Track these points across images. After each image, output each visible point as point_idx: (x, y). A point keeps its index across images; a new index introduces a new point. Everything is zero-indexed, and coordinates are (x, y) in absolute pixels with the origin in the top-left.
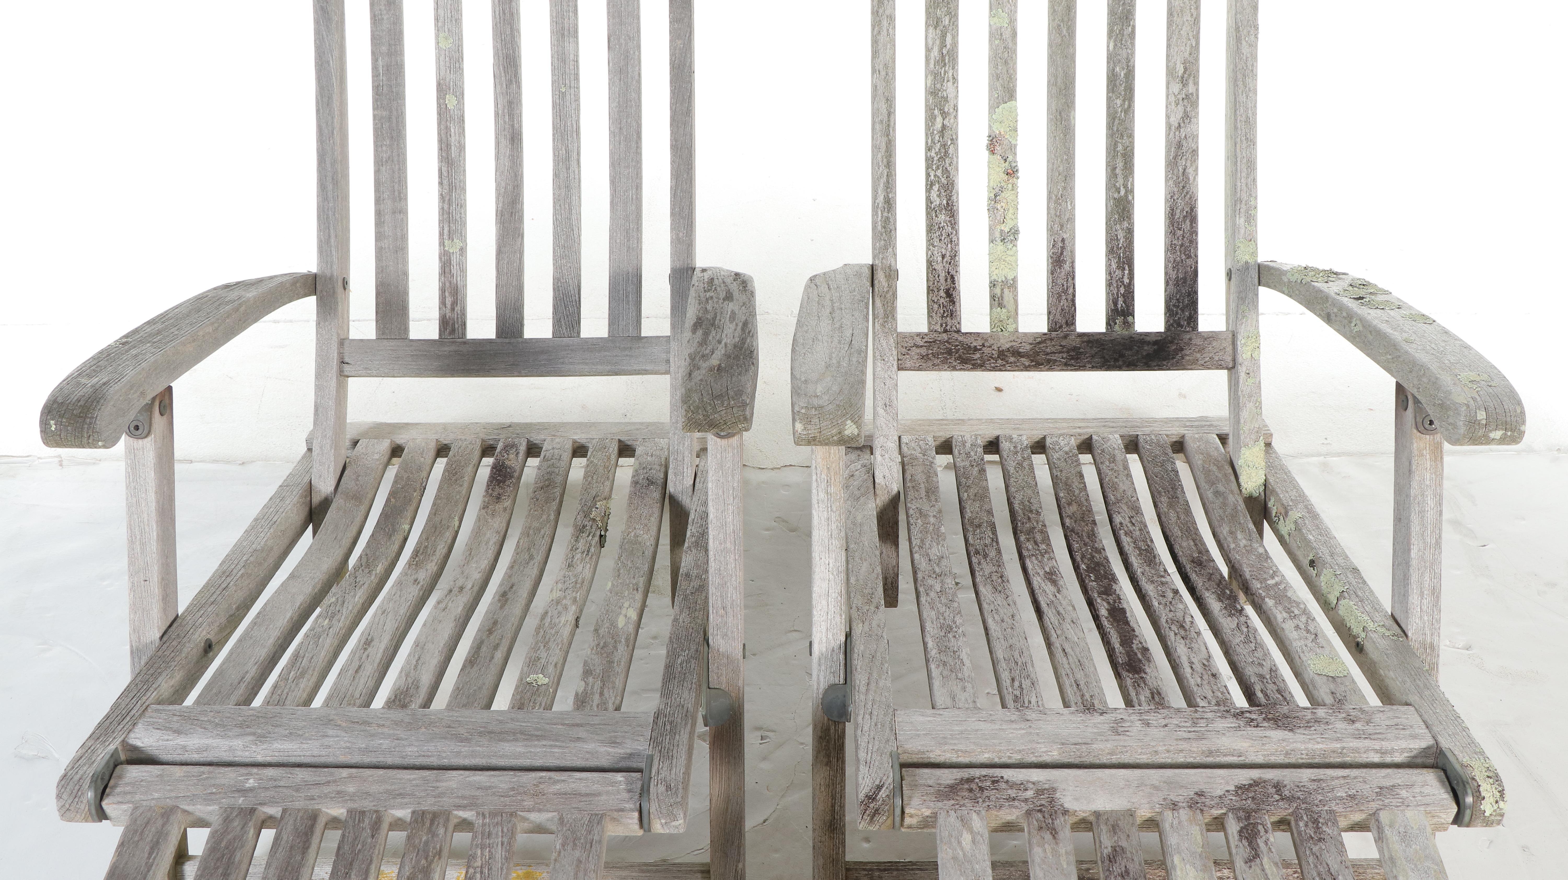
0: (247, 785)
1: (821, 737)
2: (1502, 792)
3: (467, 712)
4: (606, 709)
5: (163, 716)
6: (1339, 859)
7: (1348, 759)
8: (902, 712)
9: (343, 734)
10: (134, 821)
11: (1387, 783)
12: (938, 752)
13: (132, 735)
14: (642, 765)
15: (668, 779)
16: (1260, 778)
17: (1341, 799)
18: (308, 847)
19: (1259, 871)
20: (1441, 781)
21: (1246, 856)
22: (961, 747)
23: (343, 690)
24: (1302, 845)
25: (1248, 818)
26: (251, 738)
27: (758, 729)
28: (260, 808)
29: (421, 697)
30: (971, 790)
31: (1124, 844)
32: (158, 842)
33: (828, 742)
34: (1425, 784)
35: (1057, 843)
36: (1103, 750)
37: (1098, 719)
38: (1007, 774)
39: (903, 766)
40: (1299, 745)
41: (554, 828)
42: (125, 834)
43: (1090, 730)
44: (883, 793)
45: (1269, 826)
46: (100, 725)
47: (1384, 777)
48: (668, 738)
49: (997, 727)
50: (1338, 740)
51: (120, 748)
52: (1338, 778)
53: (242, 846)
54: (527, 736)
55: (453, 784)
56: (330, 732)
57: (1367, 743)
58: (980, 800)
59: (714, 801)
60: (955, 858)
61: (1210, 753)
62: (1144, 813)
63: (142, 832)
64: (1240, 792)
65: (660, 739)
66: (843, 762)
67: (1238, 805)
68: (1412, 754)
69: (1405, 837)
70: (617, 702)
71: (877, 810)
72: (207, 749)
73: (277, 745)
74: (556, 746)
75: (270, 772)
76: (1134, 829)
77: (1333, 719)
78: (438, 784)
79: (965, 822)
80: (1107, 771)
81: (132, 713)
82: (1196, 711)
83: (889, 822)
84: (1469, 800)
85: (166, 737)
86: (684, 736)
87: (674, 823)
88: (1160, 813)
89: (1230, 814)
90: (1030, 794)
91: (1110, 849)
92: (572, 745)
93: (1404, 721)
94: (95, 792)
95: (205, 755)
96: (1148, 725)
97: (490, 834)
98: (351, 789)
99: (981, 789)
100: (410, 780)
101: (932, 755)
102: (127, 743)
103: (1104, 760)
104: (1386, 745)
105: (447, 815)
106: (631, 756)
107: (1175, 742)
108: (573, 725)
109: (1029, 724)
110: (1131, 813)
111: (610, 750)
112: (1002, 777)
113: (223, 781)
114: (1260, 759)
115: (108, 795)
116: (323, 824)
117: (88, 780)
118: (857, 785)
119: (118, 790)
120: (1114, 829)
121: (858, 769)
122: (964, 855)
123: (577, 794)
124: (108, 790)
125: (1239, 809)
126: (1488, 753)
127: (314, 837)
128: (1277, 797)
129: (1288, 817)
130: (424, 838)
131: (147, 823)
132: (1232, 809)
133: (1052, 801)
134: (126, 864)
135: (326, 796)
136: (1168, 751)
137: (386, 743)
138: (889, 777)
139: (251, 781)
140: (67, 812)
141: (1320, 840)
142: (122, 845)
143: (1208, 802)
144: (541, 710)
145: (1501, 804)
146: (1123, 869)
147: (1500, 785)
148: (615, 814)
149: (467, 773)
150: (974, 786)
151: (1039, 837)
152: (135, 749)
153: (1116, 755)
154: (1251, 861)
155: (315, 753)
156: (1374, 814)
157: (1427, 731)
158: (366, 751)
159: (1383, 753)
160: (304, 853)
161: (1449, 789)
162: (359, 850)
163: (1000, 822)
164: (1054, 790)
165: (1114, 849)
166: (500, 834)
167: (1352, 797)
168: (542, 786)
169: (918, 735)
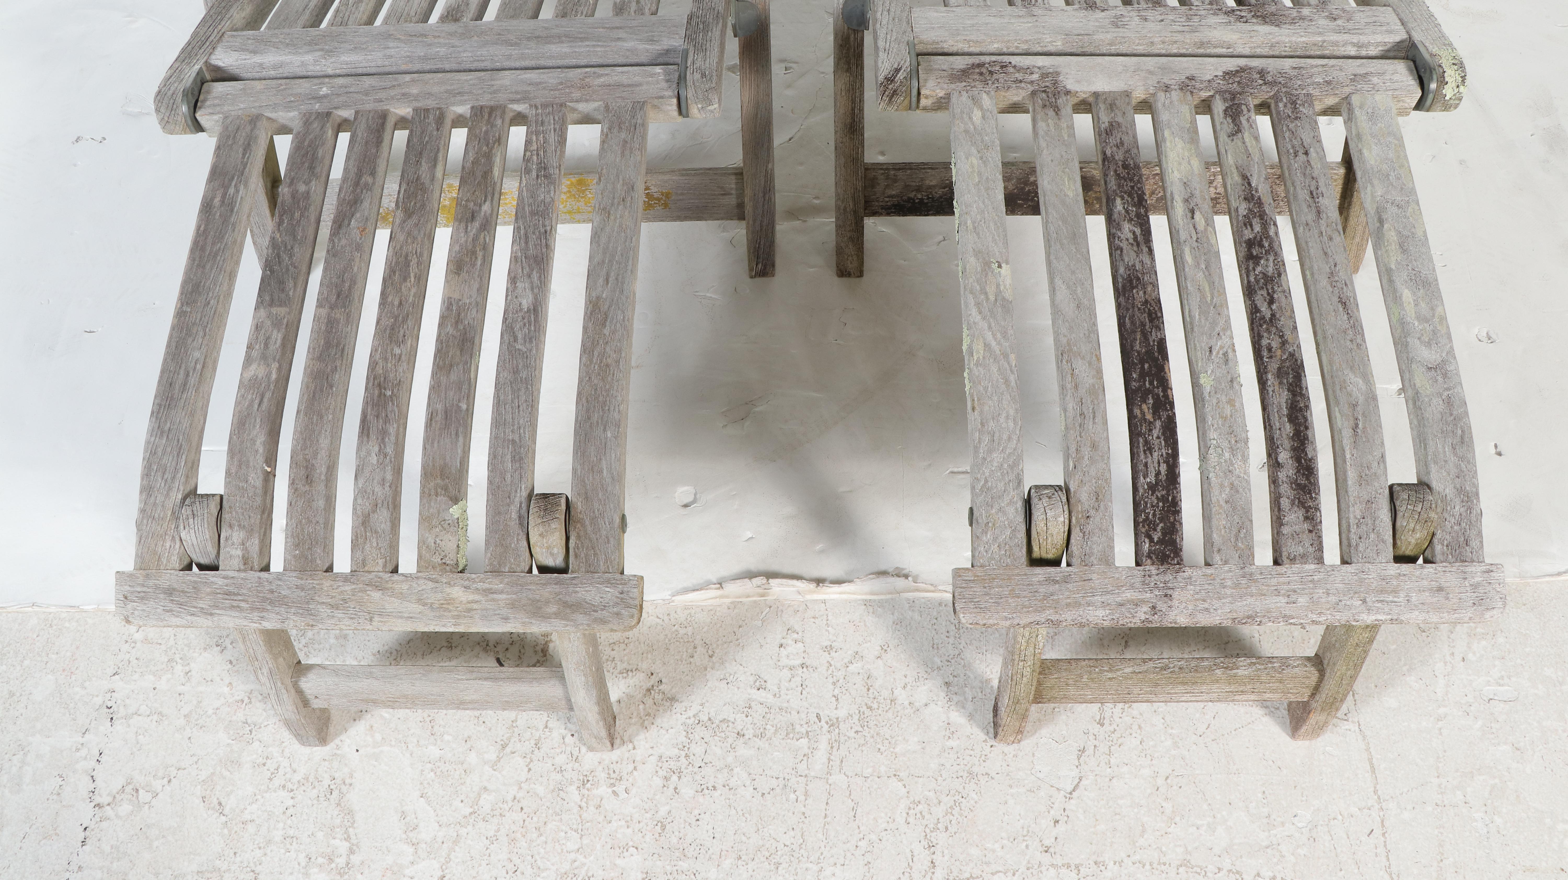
0: (321, 93)
1: (841, 45)
2: (1464, 78)
3: (514, 22)
4: (643, 14)
5: (239, 39)
6: (1312, 134)
7: (1327, 52)
8: (918, 9)
9: (403, 45)
10: (226, 128)
11: (1362, 71)
12: (951, 42)
13: (213, 57)
14: (679, 60)
15: (703, 67)
16: (1246, 66)
17: (1319, 84)
18: (381, 142)
19: (1240, 144)
20: (1410, 70)
21: (1229, 131)
22: (973, 37)
23: (399, 10)
24: (1280, 123)
25: (1233, 99)
26: (320, 53)
27: (783, 61)
28: (335, 112)
29: (472, 12)
30: (981, 74)
31: (1119, 119)
32: (249, 144)
33: (848, 49)
34: (1395, 72)
35: (1059, 119)
36: (1104, 38)
37: (1099, 15)
38: (1015, 60)
39: (918, 55)
40: (1283, 38)
41: (600, 117)
42: (219, 140)
43: (1092, 23)
44: (901, 76)
45: (1252, 106)
46: (183, 50)
47: (1359, 66)
48: (701, 35)
49: (1006, 21)
50: (1320, 34)
51: (204, 69)
52: (1316, 66)
53: (323, 144)
54: (571, 38)
55: (507, 82)
56: (391, 45)
57: (1346, 37)
58: (990, 82)
59: (745, 108)
60: (966, 131)
61: (1202, 44)
62: (1139, 94)
63: (234, 137)
64: (1227, 77)
65: (694, 36)
66: (862, 69)
67: (1224, 88)
68: (1386, 48)
69: (1372, 117)
70: (654, 8)
71: (895, 91)
72: (281, 65)
73: (344, 58)
74: (598, 46)
75: (341, 81)
76: (1130, 108)
77: (1316, 17)
78: (493, 83)
79: (975, 101)
80: (1107, 58)
81: (211, 39)
82: (1191, 9)
83: (907, 102)
84: (1433, 86)
85: (244, 57)
86: (716, 32)
87: (709, 108)
88: (1154, 95)
89: (1217, 96)
90: (1035, 77)
91: (1107, 124)
92: (614, 44)
93: (1381, 19)
94: (188, 104)
95: (281, 71)
96: (1146, 20)
97: (542, 123)
98: (414, 91)
99: (991, 73)
100: (466, 80)
101: (945, 45)
102: (210, 64)
103: (1104, 50)
104: (1364, 39)
105: (503, 109)
106: (668, 51)
107: (1170, 34)
108: (613, 28)
109: (1035, 18)
110: (1127, 94)
111: (647, 46)
112: (1010, 63)
113: (299, 91)
114: (1247, 51)
115: (200, 108)
116: (392, 123)
117: (180, 95)
118: (876, 69)
119: (208, 103)
120: (1112, 107)
121: (877, 56)
122: (975, 128)
123: (619, 85)
124: (199, 104)
125: (1226, 91)
126: (1455, 45)
127: (386, 134)
128: (1261, 82)
129: (1269, 100)
130: (484, 129)
131: (238, 129)
132: (1219, 92)
133: (1055, 83)
134: (224, 163)
135: (392, 98)
136: (1163, 42)
137: (442, 51)
138: (907, 62)
139: (324, 89)
140: (167, 125)
141: (1296, 118)
142: (218, 148)
143: (1198, 85)
144: (583, 17)
145: (1462, 88)
146: (1119, 141)
147: (1463, 71)
148: (656, 102)
149: (518, 72)
150: (984, 70)
151: (1043, 113)
152: (217, 69)
153: (1115, 45)
154: (1233, 135)
155: (380, 63)
156: (1347, 98)
157: (1402, 27)
158: (425, 59)
159: (1359, 46)
160: (378, 147)
161: (1416, 76)
162: (427, 142)
163: (1008, 103)
164: (1058, 74)
165: (1111, 124)
166: (552, 121)
167: (1329, 83)
168: (587, 80)
169: (933, 28)
